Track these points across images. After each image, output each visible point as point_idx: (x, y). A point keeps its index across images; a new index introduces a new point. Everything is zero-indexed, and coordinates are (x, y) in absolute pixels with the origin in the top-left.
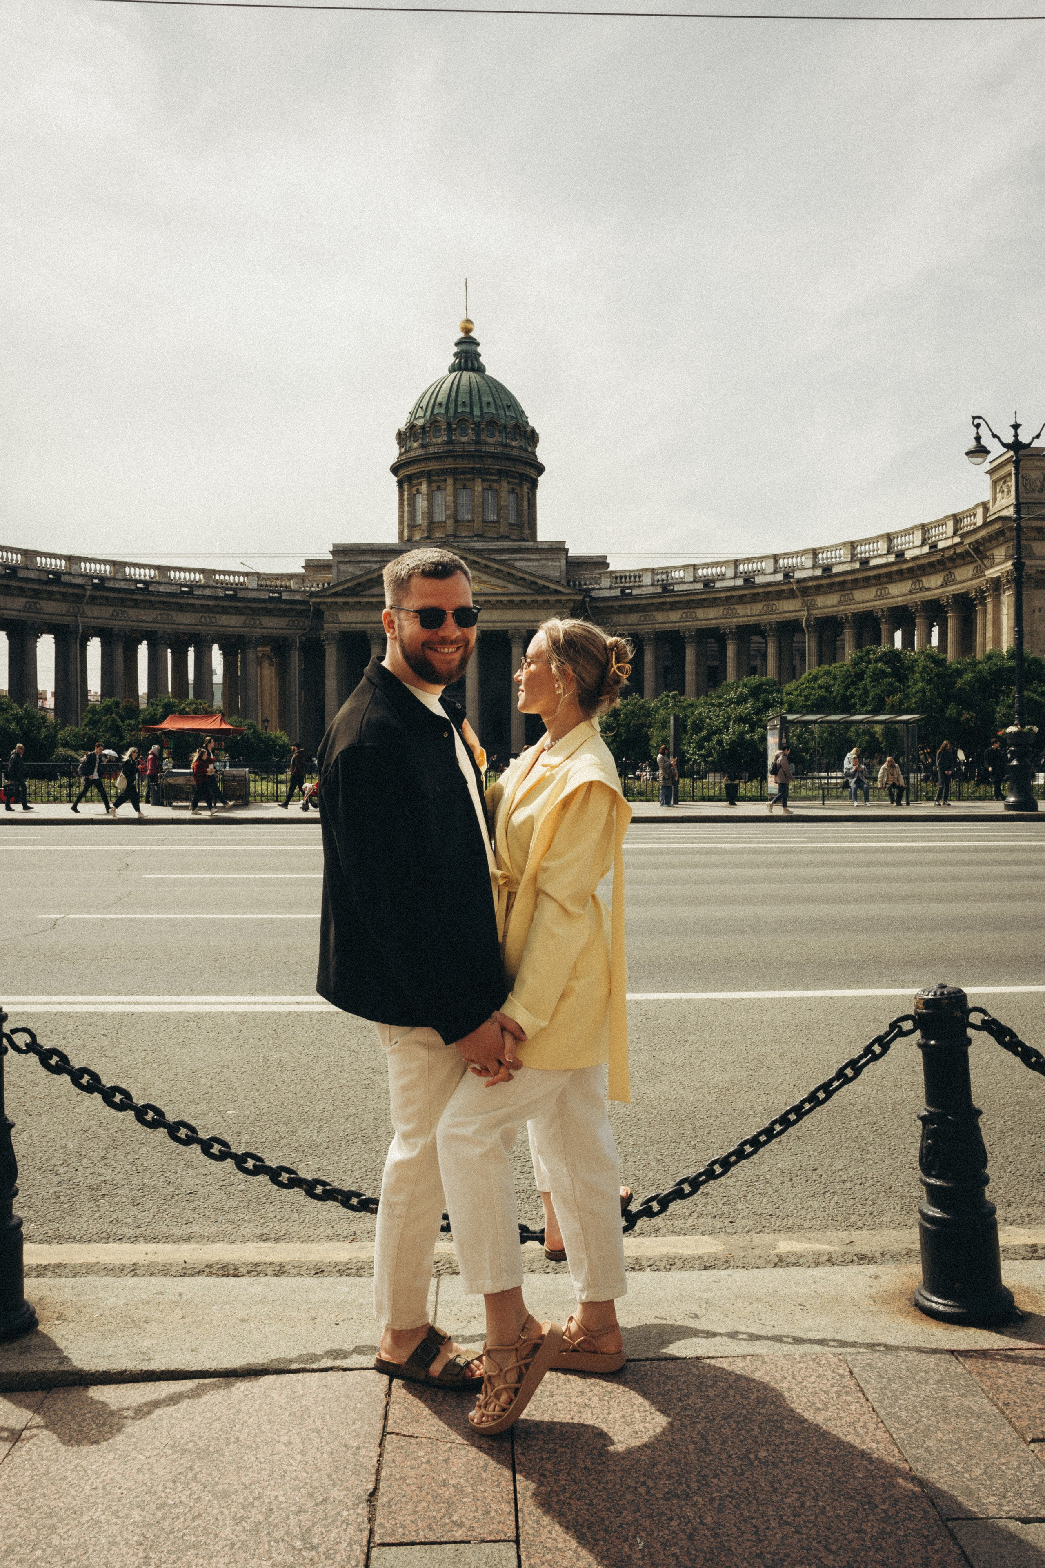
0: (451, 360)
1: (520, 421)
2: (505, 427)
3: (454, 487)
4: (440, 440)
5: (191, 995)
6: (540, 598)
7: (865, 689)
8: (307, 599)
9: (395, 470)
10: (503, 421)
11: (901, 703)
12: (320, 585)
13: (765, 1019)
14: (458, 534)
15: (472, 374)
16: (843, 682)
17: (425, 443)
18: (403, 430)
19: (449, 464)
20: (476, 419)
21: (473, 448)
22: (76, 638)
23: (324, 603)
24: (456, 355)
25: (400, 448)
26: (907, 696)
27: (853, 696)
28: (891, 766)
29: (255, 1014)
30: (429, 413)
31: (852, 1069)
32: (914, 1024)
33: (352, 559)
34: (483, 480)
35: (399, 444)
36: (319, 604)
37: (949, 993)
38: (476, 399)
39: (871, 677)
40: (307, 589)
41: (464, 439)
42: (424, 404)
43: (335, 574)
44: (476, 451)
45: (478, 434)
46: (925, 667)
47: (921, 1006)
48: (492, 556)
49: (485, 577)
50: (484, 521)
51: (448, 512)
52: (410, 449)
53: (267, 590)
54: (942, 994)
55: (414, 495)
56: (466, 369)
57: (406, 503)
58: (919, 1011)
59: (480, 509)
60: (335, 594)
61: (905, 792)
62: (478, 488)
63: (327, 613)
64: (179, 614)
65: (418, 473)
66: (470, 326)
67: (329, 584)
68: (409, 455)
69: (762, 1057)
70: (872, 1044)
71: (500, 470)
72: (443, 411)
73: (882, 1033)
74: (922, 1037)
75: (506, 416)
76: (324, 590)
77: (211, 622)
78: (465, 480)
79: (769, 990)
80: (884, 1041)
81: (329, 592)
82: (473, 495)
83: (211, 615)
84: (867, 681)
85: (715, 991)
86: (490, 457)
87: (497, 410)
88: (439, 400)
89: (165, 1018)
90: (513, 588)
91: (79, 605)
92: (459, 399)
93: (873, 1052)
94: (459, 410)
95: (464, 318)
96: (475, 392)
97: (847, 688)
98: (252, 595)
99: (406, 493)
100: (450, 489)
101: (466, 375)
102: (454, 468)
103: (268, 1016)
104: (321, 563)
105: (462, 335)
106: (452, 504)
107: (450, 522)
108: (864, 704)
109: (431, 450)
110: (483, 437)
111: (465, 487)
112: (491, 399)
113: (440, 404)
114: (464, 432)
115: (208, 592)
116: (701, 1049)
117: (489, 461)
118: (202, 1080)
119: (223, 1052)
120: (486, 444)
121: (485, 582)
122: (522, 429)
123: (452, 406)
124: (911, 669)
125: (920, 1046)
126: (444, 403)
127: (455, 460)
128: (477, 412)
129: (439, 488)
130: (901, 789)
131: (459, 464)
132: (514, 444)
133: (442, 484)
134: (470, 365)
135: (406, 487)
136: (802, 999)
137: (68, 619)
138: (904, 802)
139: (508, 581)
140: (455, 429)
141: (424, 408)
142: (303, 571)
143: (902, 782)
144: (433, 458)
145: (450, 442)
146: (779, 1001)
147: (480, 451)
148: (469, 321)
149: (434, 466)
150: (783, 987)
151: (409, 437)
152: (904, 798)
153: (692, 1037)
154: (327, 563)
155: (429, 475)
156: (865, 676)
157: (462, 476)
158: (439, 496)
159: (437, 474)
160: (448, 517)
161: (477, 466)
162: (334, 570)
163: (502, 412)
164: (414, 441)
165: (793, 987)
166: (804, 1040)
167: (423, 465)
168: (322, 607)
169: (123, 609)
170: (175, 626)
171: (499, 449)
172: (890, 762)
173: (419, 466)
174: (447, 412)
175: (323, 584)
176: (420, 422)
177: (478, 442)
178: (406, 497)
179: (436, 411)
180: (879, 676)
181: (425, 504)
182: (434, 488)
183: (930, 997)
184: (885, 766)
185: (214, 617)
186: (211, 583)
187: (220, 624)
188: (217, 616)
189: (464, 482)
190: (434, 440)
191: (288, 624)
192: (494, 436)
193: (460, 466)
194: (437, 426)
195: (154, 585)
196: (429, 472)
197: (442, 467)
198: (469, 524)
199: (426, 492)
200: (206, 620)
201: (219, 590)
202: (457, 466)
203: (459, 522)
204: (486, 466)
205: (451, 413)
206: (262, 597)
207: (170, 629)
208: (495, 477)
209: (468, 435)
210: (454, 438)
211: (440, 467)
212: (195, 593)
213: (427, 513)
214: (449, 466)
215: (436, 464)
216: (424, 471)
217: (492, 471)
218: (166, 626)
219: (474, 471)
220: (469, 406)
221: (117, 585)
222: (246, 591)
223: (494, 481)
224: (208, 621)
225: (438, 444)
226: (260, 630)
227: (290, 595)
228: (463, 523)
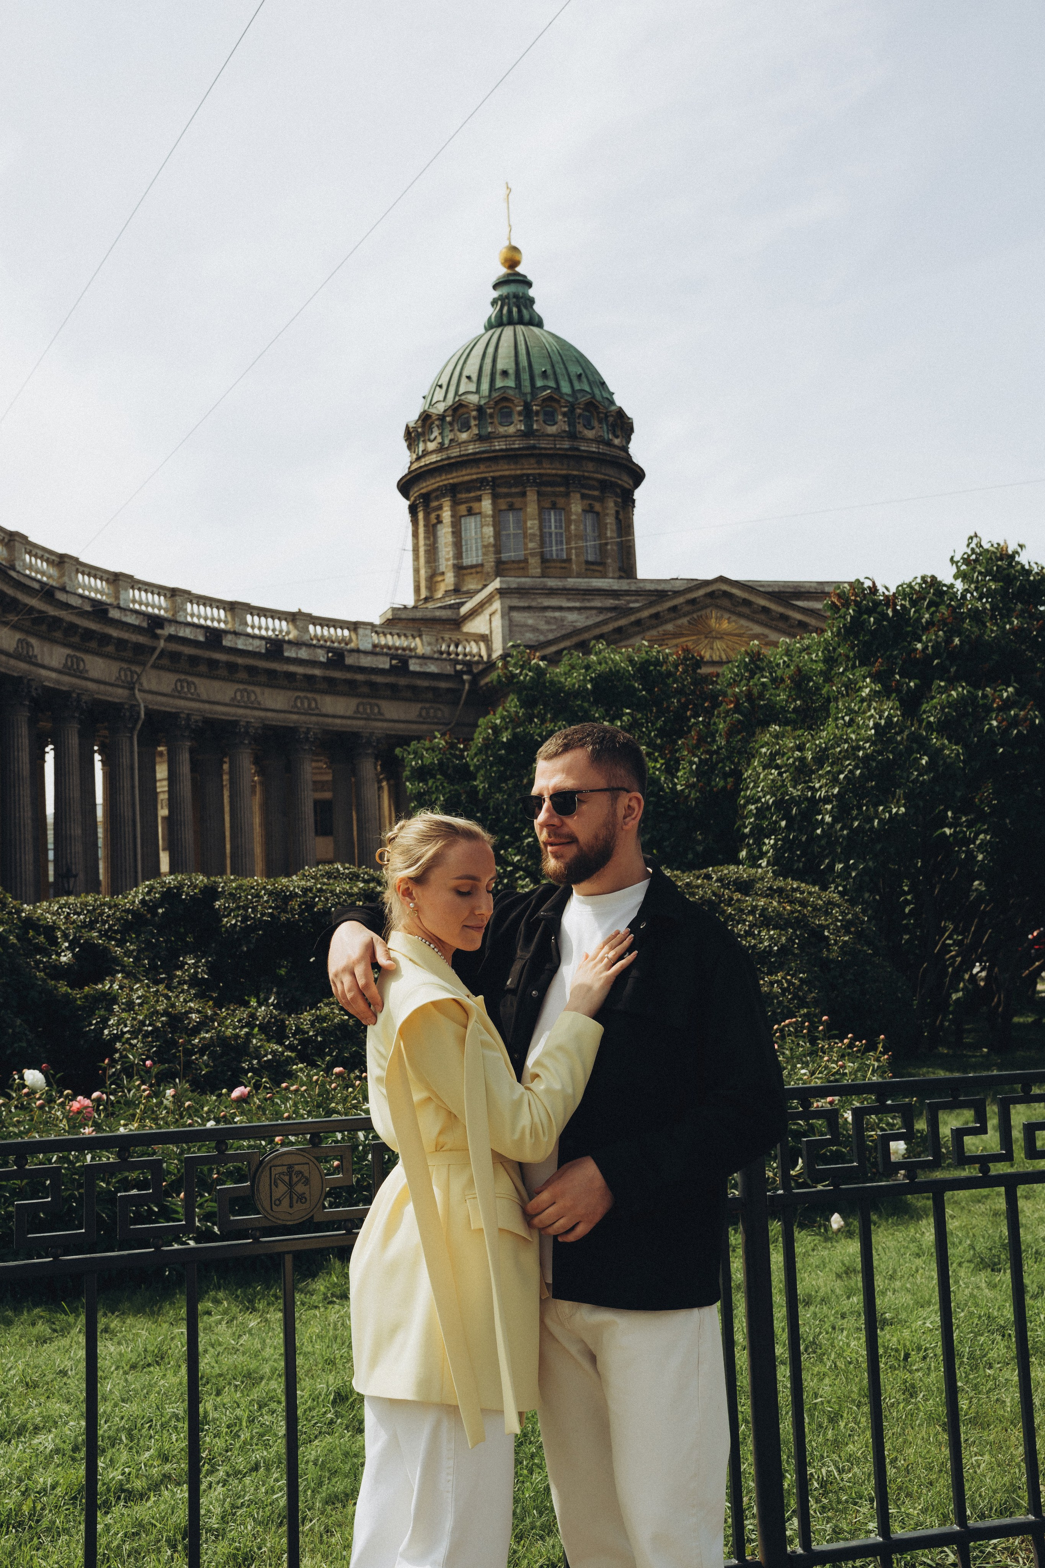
3: (539, 506)
4: (511, 430)
17: (483, 432)
19: (529, 468)
21: (566, 445)
24: (494, 302)
30: (485, 386)
33: (534, 604)
34: (584, 497)
41: (552, 430)
44: (570, 449)
45: (571, 424)
53: (387, 654)
56: (511, 322)
64: (267, 691)
66: (517, 256)
68: (453, 452)
71: (601, 482)
72: (511, 383)
78: (555, 494)
82: (567, 519)
83: (309, 695)
86: (589, 459)
88: (500, 366)
91: (138, 669)
94: (539, 384)
95: (506, 243)
96: (556, 358)
98: (366, 661)
99: (445, 514)
100: (532, 508)
101: (508, 331)
102: (539, 475)
105: (504, 270)
106: (538, 533)
109: (498, 445)
110: (580, 428)
111: (554, 506)
113: (505, 373)
114: (550, 419)
115: (303, 654)
117: (590, 466)
123: (525, 376)
126: (511, 371)
127: (539, 463)
128: (566, 388)
129: (513, 507)
131: (549, 469)
132: (616, 442)
133: (517, 502)
134: (524, 316)
135: (444, 504)
137: (119, 694)
141: (475, 377)
144: (501, 457)
145: (528, 433)
147: (578, 449)
148: (513, 248)
149: (505, 470)
151: (451, 424)
155: (452, 491)
157: (549, 489)
161: (575, 473)
163: (597, 391)
164: (460, 431)
167: (482, 468)
169: (190, 679)
171: (603, 449)
173: (474, 470)
174: (517, 386)
176: (470, 400)
177: (573, 435)
179: (499, 383)
182: (504, 507)
185: (315, 700)
186: (306, 638)
187: (324, 711)
188: (318, 697)
189: (553, 499)
190: (502, 430)
191: (420, 715)
192: (593, 428)
193: (549, 471)
194: (506, 407)
195: (229, 637)
196: (494, 478)
197: (519, 472)
198: (563, 565)
199: (490, 512)
200: (302, 703)
201: (319, 651)
202: (542, 471)
203: (547, 561)
204: (586, 474)
205: (527, 389)
206: (381, 666)
207: (254, 717)
208: (596, 493)
209: (555, 423)
210: (535, 427)
211: (513, 472)
212: (286, 654)
213: (495, 546)
214: (529, 472)
215: (506, 467)
216: (486, 478)
217: (591, 482)
218: (248, 712)
219: (566, 480)
220: (552, 376)
221: (181, 634)
222: (356, 655)
223: (594, 498)
224: (306, 705)
225: (510, 436)
226: (379, 724)
227: (421, 665)
228: (553, 565)
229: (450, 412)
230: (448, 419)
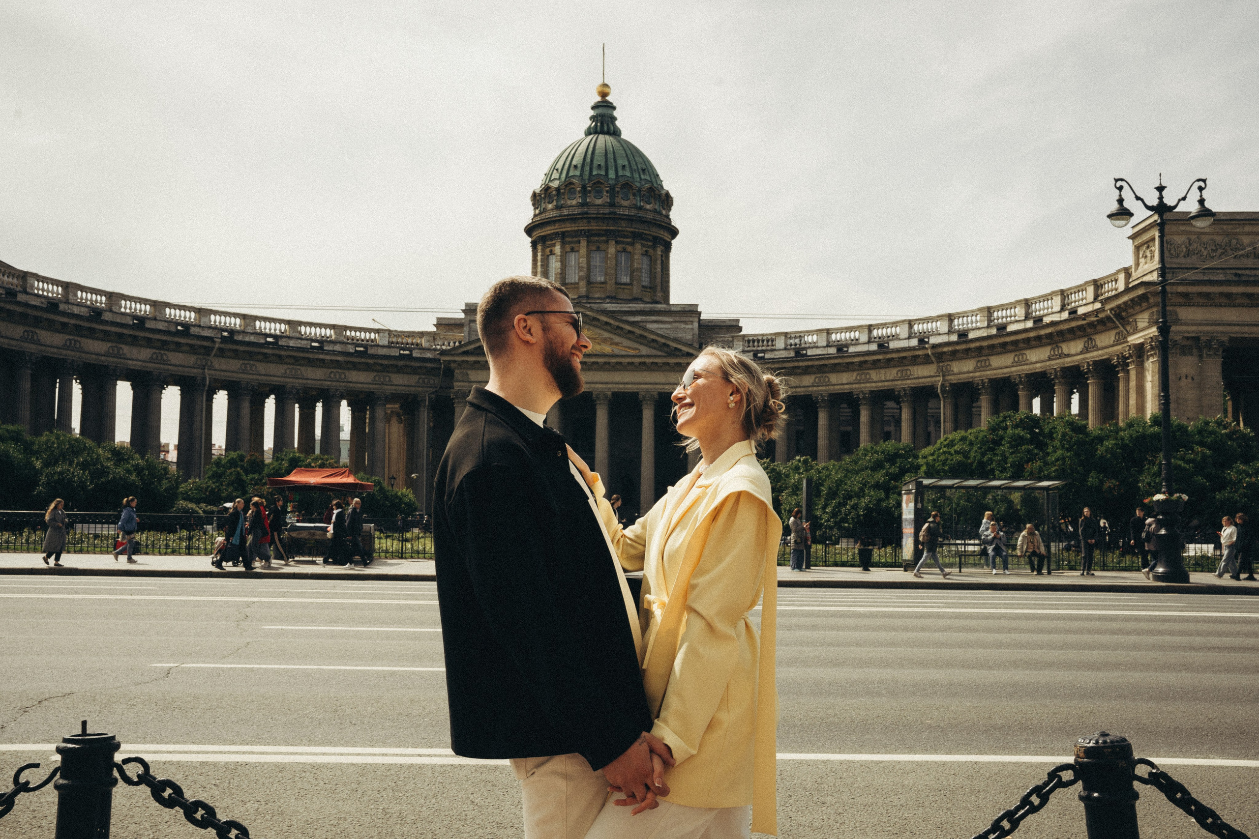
0: (587, 123)
1: (655, 185)
2: (639, 190)
3: (587, 249)
4: (574, 202)
5: (309, 745)
6: (672, 361)
7: (1003, 455)
8: (438, 357)
9: (529, 230)
10: (638, 184)
11: (1041, 470)
12: (452, 344)
13: (906, 782)
14: (591, 295)
15: (607, 137)
16: (980, 448)
17: (559, 204)
18: (538, 191)
19: (583, 226)
20: (611, 182)
21: (607, 210)
22: (203, 390)
23: (455, 361)
24: (593, 118)
25: (535, 209)
26: (1046, 464)
27: (991, 460)
28: (1031, 534)
29: (375, 767)
30: (564, 175)
31: (1008, 821)
32: (1075, 775)
34: (617, 242)
35: (534, 205)
36: (449, 362)
37: (1112, 742)
38: (611, 162)
39: (1009, 442)
40: (438, 347)
41: (599, 202)
42: (559, 166)
43: (467, 334)
44: (610, 213)
45: (612, 197)
46: (1064, 435)
47: (1082, 755)
48: (624, 318)
49: (617, 339)
50: (616, 283)
51: (581, 274)
52: (545, 210)
53: (398, 348)
54: (1105, 742)
55: (548, 256)
56: (602, 132)
57: (539, 264)
58: (1079, 760)
59: (613, 272)
60: (466, 353)
61: (1046, 562)
62: (612, 250)
63: (456, 371)
64: (309, 369)
65: (553, 234)
66: (607, 90)
67: (460, 342)
68: (543, 216)
69: (905, 821)
70: (1030, 794)
71: (634, 233)
72: (578, 173)
73: (1040, 783)
74: (1085, 789)
75: (641, 179)
76: (454, 348)
77: (340, 378)
78: (599, 241)
79: (909, 753)
80: (1043, 793)
81: (460, 351)
82: (606, 258)
83: (340, 371)
84: (1005, 447)
85: (853, 753)
86: (624, 219)
87: (632, 173)
88: (574, 162)
89: (281, 768)
90: (644, 350)
91: (207, 358)
92: (595, 162)
93: (1031, 803)
94: (594, 173)
95: (601, 82)
96: (610, 156)
97: (983, 455)
98: (382, 352)
99: (539, 254)
100: (583, 251)
101: (601, 137)
102: (589, 230)
103: (389, 767)
104: (452, 322)
105: (599, 99)
106: (585, 266)
107: (583, 284)
108: (1004, 470)
109: (565, 212)
110: (617, 200)
111: (598, 249)
112: (626, 163)
113: (576, 167)
114: (599, 194)
115: (338, 348)
116: (840, 810)
117: (624, 224)
118: (317, 833)
119: (340, 803)
120: (621, 206)
121: (617, 344)
122: (657, 192)
123: (587, 168)
124: (1051, 435)
125: (1081, 798)
126: (579, 166)
127: (589, 222)
128: (612, 175)
129: (572, 250)
130: (1041, 558)
131: (594, 226)
132: (648, 207)
133: (575, 246)
134: (606, 128)
135: (539, 247)
136: (944, 764)
137: (195, 372)
138: (1045, 571)
139: (641, 344)
140: (590, 192)
141: (560, 170)
142: (434, 329)
143: (1043, 550)
144: (567, 220)
145: (584, 204)
146: (920, 764)
147: (614, 213)
148: (605, 85)
149: (569, 227)
150: (925, 751)
151: (544, 198)
152: (1045, 567)
153: (829, 799)
154: (458, 322)
155: (563, 236)
156: (1003, 443)
157: (596, 238)
158: (572, 258)
159: (573, 237)
160: (580, 278)
161: (612, 228)
162: (466, 329)
163: (636, 176)
164: (549, 203)
165: (936, 751)
166: (949, 805)
167: (557, 226)
168: (453, 365)
169: (251, 363)
170: (305, 382)
171: (633, 212)
172: (1029, 529)
173: (553, 227)
174: (582, 175)
175: (455, 343)
176: (555, 184)
177: (612, 205)
178: (539, 258)
179: (571, 174)
180: (1017, 442)
181: (558, 264)
182: (568, 249)
183: (1091, 745)
184: (1024, 533)
185: (344, 373)
186: (342, 339)
187: (350, 380)
188: (346, 372)
189: (598, 244)
190: (569, 202)
191: (418, 382)
192: (629, 199)
193: (594, 228)
194: (572, 188)
195: (284, 340)
196: (563, 233)
197: (576, 228)
198: (602, 286)
199: (559, 253)
200: (335, 375)
201: (350, 346)
202: (591, 228)
203: (592, 283)
204: (620, 229)
205: (586, 176)
206: (393, 354)
207: (299, 383)
208: (629, 240)
209: (602, 197)
210: (588, 200)
211: (573, 229)
212: (325, 348)
213: (561, 274)
214: (583, 228)
215: (570, 225)
216: (558, 232)
217: (626, 233)
218: (294, 380)
219: (607, 233)
220: (604, 169)
221: (247, 339)
222: (376, 348)
223: (628, 243)
224: (338, 377)
225: (572, 206)
226: (389, 387)
227: (421, 353)
228: (596, 285)
229: (543, 192)
230: (543, 196)
